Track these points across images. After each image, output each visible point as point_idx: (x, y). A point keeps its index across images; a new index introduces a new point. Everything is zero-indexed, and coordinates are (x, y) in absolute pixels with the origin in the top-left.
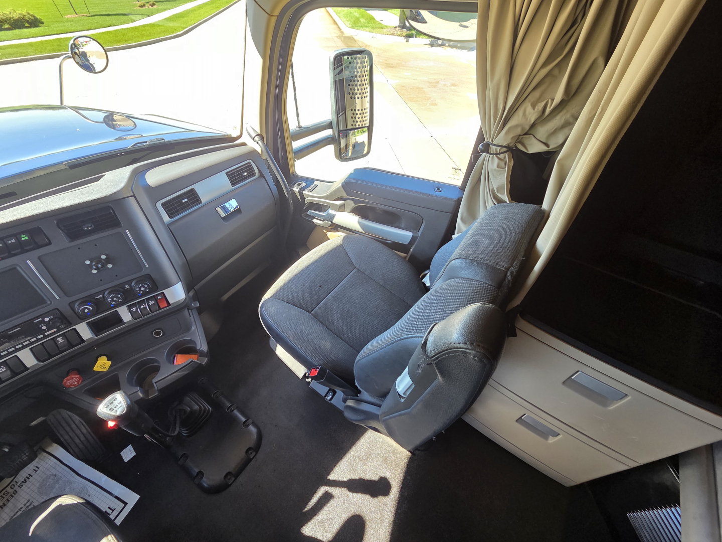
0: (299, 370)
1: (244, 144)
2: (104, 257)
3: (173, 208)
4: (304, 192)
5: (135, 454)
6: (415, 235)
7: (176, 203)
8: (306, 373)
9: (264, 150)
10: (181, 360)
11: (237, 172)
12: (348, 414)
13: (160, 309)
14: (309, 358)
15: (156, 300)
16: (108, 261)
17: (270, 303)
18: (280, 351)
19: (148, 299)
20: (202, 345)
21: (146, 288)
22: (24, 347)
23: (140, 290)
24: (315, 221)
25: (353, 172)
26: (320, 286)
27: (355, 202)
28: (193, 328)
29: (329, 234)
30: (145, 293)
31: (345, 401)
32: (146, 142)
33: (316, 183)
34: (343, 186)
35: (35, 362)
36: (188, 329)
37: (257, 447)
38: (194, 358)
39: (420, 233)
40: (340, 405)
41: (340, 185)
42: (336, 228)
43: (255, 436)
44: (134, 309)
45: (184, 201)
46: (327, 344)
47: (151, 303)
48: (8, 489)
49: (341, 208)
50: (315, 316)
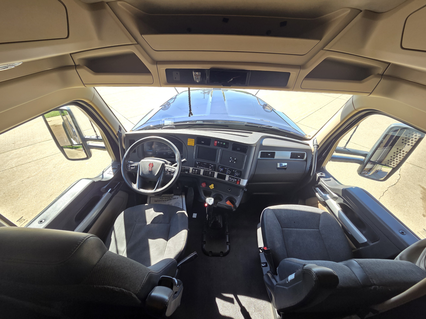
0: (261, 244)
1: (308, 145)
2: (235, 159)
3: (264, 155)
4: (321, 179)
5: (196, 217)
6: (368, 243)
7: (266, 154)
8: (262, 247)
9: (315, 152)
10: (228, 203)
11: (296, 154)
12: (265, 278)
13: (236, 183)
14: (268, 242)
15: (237, 180)
16: (235, 161)
17: (269, 211)
18: (259, 231)
19: (236, 178)
20: (237, 204)
21: (238, 175)
22: (203, 169)
23: (236, 174)
24: (317, 194)
25: (354, 188)
26: (295, 222)
27: (344, 201)
28: (239, 196)
29: (320, 204)
30: (236, 176)
31: (268, 272)
32: (272, 127)
33: (331, 178)
34: (343, 190)
35: (202, 174)
36: (238, 196)
37: (225, 254)
38: (232, 205)
39: (372, 244)
40: (265, 272)
41: (342, 189)
42: (325, 205)
43: (226, 251)
44: (230, 178)
45: (269, 155)
46: (278, 245)
47: (236, 180)
48: (171, 197)
49: (334, 198)
50: (282, 230)
